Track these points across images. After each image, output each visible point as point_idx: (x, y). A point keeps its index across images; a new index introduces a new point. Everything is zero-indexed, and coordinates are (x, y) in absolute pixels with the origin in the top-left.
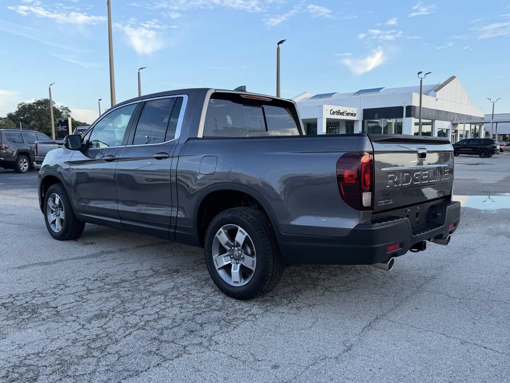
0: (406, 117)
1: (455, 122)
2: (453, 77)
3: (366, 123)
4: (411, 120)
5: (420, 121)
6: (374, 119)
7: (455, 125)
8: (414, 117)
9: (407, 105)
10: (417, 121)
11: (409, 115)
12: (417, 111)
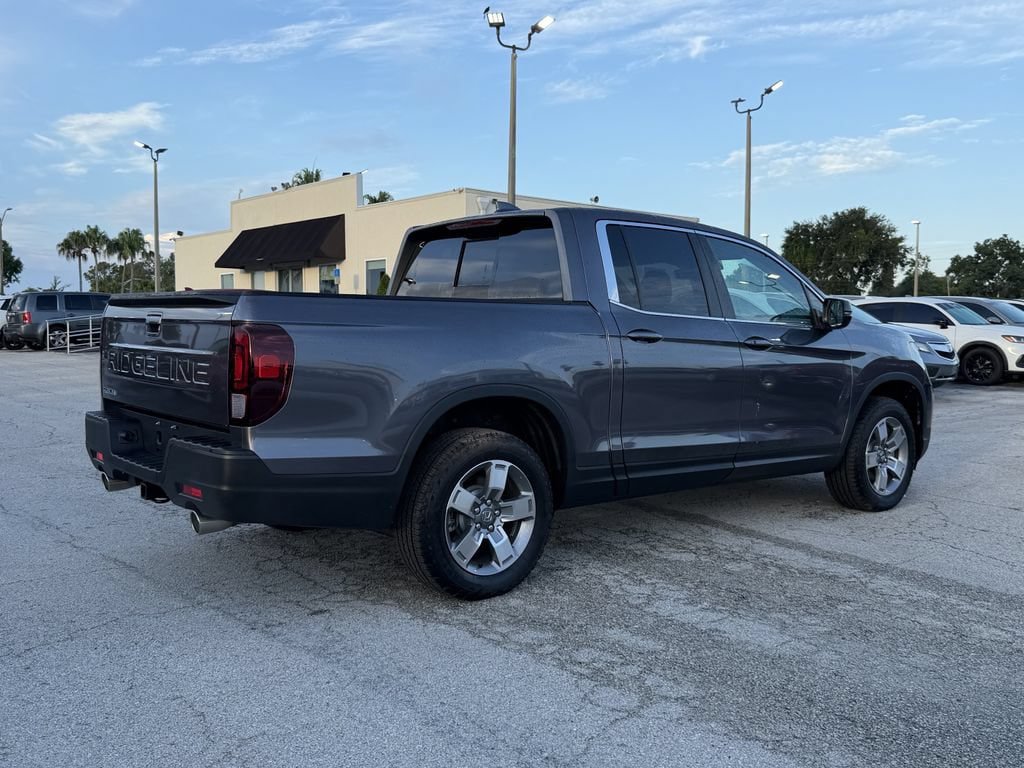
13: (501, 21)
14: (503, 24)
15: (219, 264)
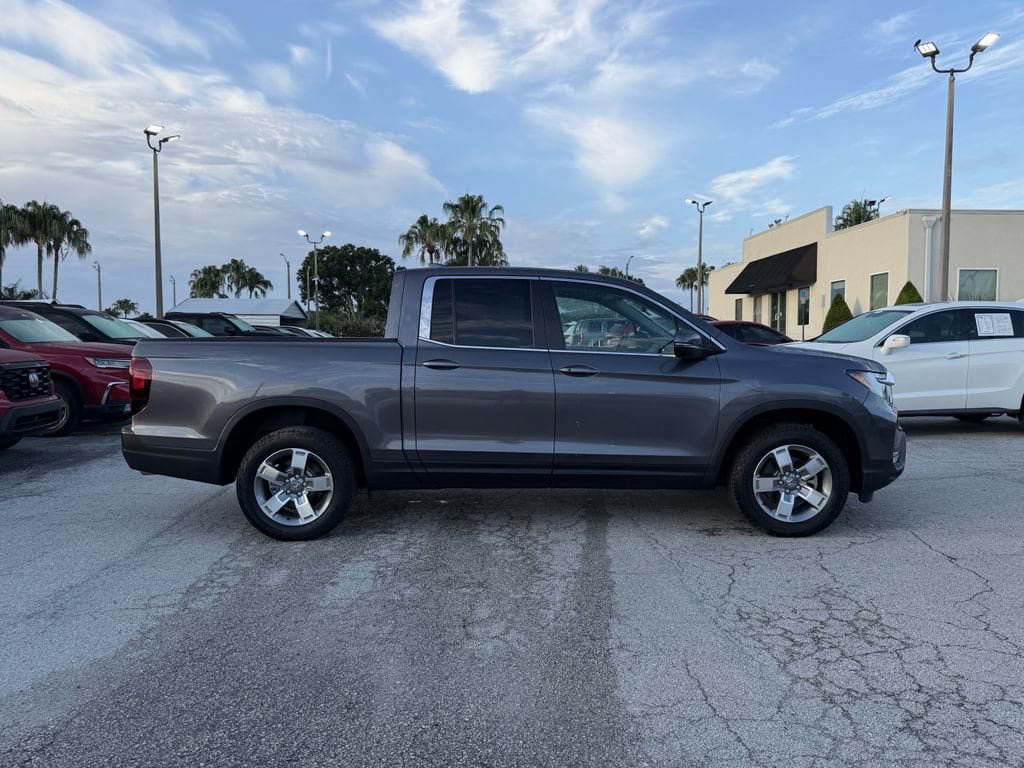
13: (934, 49)
14: (937, 52)
15: (728, 291)
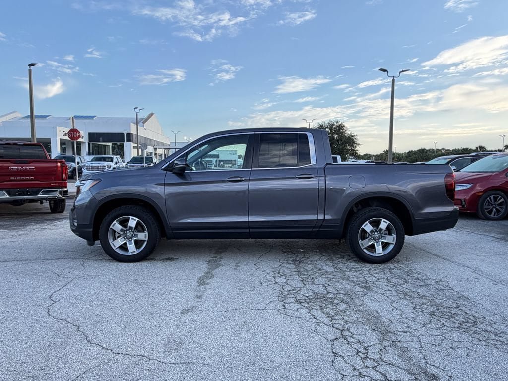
0: (127, 142)
1: (155, 147)
2: (152, 114)
3: (91, 145)
4: (131, 144)
5: (138, 145)
6: (99, 142)
7: (155, 149)
8: (132, 142)
9: (127, 132)
10: (136, 145)
11: (129, 140)
12: (135, 138)
